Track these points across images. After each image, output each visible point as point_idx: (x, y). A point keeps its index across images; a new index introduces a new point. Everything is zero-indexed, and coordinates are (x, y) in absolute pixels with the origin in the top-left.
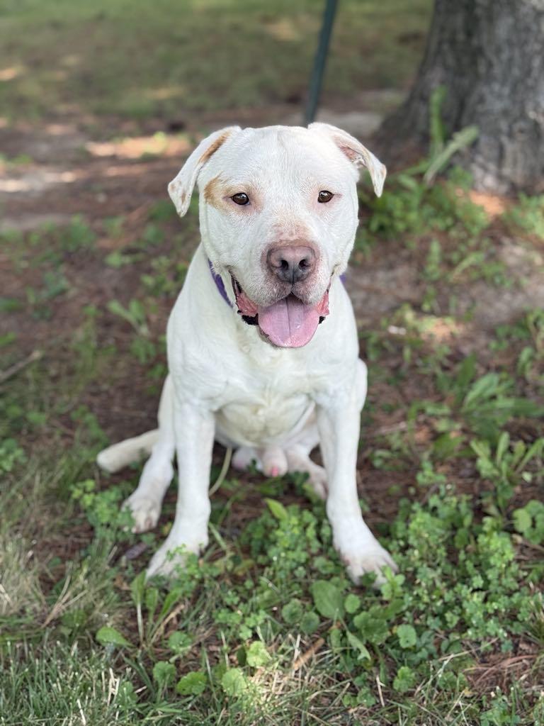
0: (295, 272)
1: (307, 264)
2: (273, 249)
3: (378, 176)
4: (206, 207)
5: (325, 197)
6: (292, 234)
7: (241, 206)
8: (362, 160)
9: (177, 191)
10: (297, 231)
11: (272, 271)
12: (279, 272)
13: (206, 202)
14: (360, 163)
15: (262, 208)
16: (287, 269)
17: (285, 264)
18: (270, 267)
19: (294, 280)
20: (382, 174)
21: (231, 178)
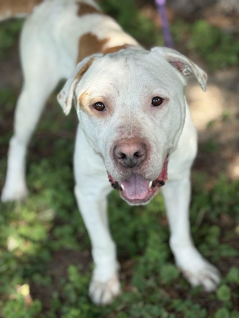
0: (131, 161)
1: (139, 155)
2: (117, 146)
3: (202, 78)
6: (130, 134)
7: (100, 112)
8: (189, 69)
9: (63, 98)
10: (134, 131)
12: (121, 161)
15: (113, 113)
16: (126, 159)
17: (124, 156)
18: (115, 157)
20: (205, 77)
21: (93, 92)
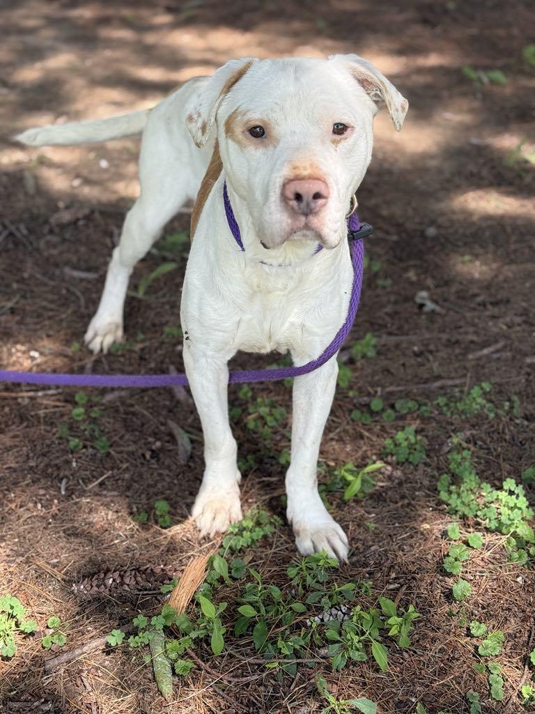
0: (308, 204)
4: (227, 143)
5: (340, 129)
6: (306, 169)
7: (257, 139)
9: (196, 122)
10: (311, 165)
11: (287, 203)
12: (294, 203)
13: (227, 137)
14: (376, 95)
16: (301, 201)
18: (284, 199)
19: (309, 212)
21: (248, 111)
